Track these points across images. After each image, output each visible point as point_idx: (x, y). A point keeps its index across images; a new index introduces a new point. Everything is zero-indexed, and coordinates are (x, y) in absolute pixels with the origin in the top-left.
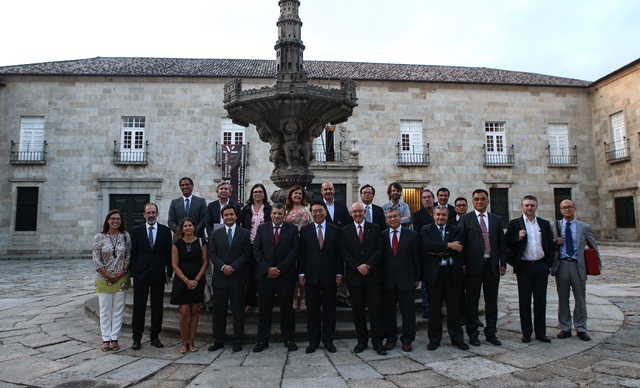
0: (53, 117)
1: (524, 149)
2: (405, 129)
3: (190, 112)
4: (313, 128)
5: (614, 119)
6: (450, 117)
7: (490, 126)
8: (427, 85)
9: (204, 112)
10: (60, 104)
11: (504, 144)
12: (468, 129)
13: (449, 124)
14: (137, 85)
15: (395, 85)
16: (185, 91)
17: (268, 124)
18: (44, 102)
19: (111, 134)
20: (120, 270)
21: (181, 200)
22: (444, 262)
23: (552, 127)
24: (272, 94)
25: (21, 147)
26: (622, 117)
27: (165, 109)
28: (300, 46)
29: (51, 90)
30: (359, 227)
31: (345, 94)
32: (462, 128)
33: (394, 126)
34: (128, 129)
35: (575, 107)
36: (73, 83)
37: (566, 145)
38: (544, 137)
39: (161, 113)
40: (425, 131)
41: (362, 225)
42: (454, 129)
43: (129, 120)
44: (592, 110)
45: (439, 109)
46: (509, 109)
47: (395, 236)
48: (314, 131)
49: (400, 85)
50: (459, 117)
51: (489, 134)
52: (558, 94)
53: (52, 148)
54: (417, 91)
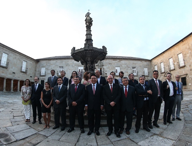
0: (47, 67)
1: (140, 72)
2: (117, 68)
3: (72, 65)
4: (95, 60)
5: (155, 66)
6: (125, 66)
7: (133, 68)
8: (121, 59)
9: (75, 65)
10: (48, 64)
11: (136, 71)
12: (129, 68)
13: (125, 67)
14: (62, 60)
15: (114, 59)
16: (71, 61)
17: (83, 59)
18: (45, 64)
19: (57, 70)
20: (27, 98)
21: (51, 77)
22: (145, 99)
23: (145, 68)
24: (83, 50)
25: (42, 73)
26: (157, 66)
27: (67, 65)
28: (91, 40)
29: (47, 62)
30: (111, 86)
31: (104, 50)
32: (128, 68)
33: (114, 68)
34: (60, 69)
35: (148, 64)
36: (50, 60)
37: (147, 72)
38: (143, 70)
39: (66, 66)
40: (120, 69)
41: (112, 85)
42: (126, 68)
43: (60, 67)
44: (151, 65)
45: (123, 64)
46: (137, 64)
47: (126, 89)
48: (95, 61)
49: (115, 59)
50: (127, 66)
51: (133, 69)
52: (145, 61)
53: (46, 73)
54: (119, 60)
